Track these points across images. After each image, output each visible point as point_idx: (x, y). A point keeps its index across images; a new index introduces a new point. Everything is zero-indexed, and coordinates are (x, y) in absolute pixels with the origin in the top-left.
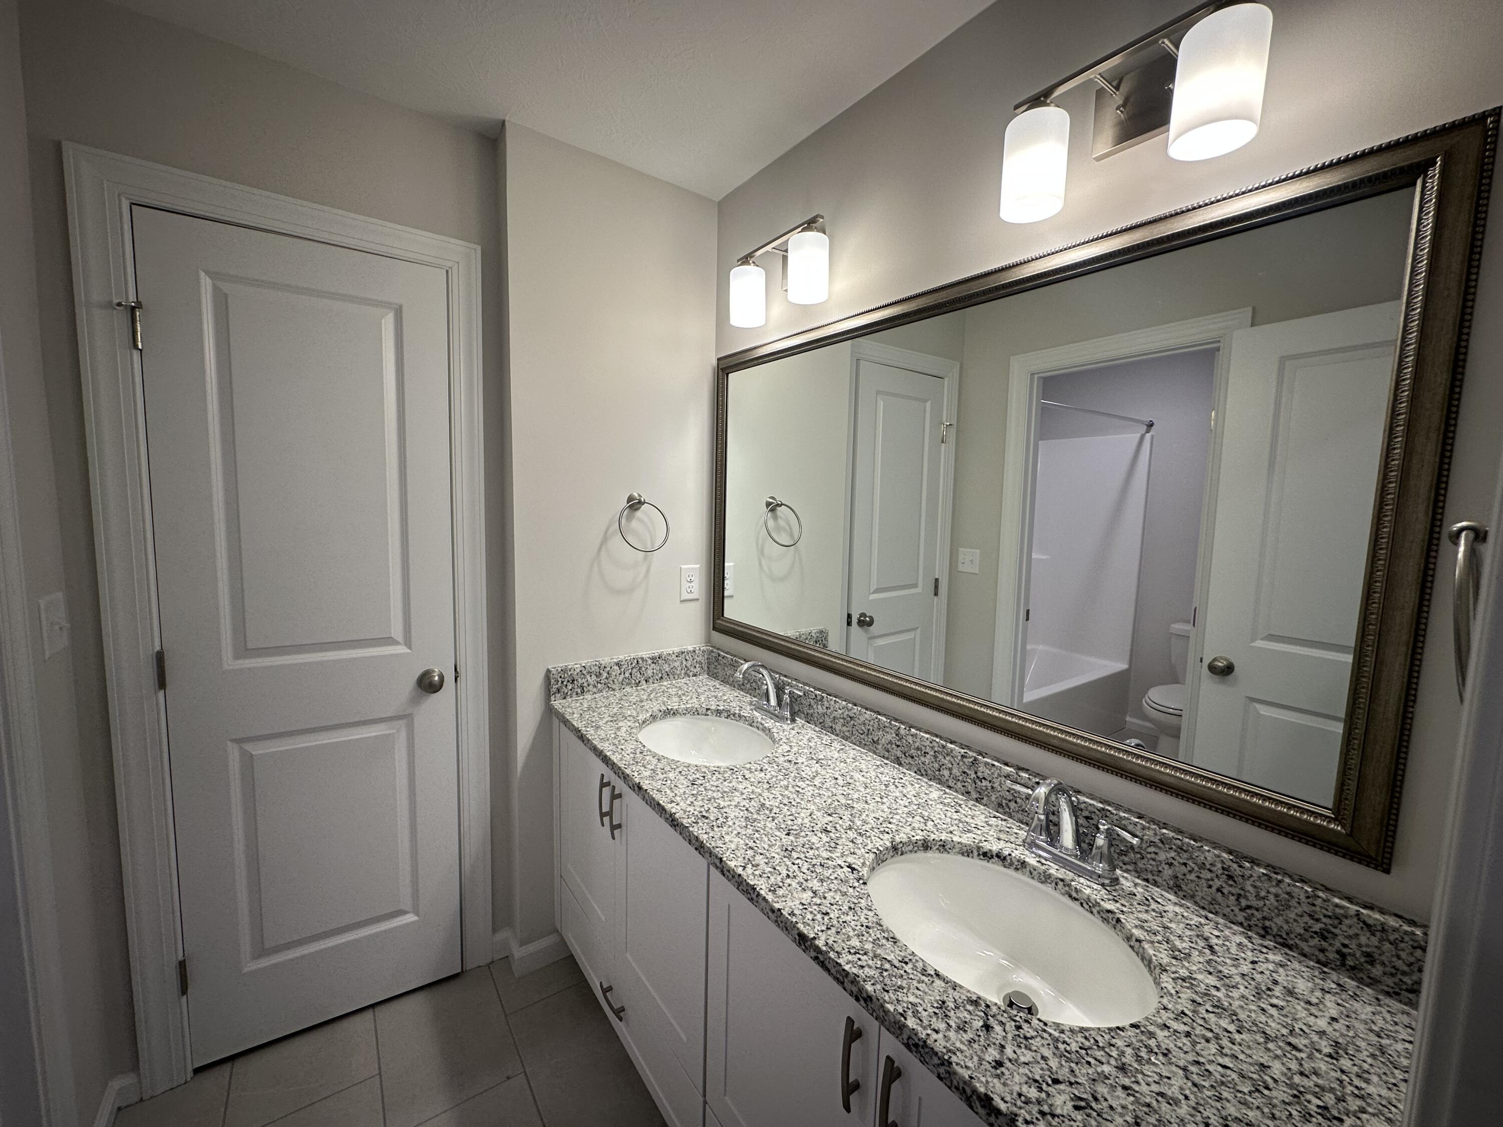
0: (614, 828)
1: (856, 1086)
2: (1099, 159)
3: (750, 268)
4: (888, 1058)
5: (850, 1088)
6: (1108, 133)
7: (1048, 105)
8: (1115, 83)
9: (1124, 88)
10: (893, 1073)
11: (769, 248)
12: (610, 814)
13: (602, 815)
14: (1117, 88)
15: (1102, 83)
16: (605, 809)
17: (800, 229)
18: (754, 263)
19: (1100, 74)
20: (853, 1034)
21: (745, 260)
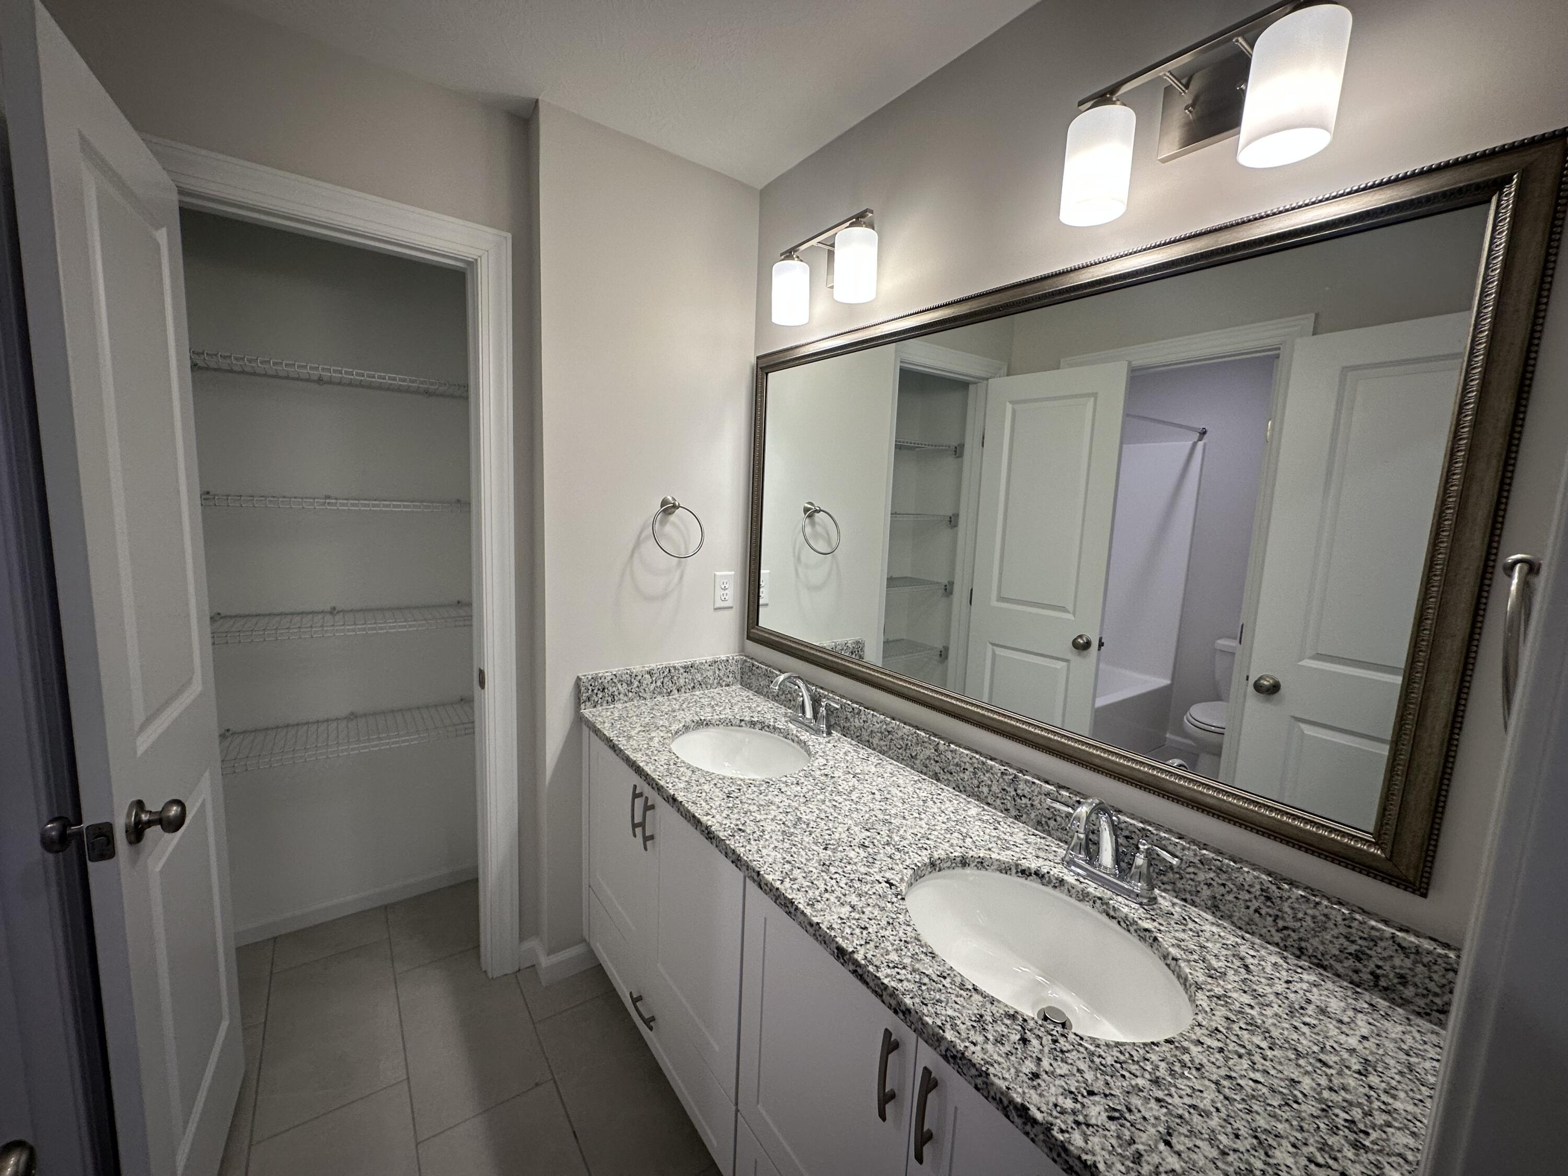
0: (646, 839)
1: (892, 1096)
2: (1164, 161)
3: (794, 263)
4: (925, 1068)
5: (886, 1098)
6: (1175, 134)
7: (1114, 103)
8: (1184, 81)
9: (1195, 85)
10: (929, 1083)
11: (814, 242)
12: (642, 825)
13: (634, 826)
14: (1187, 86)
15: (1170, 81)
16: (638, 819)
17: (848, 224)
18: (798, 257)
19: (1169, 72)
20: (890, 1045)
21: (789, 255)
